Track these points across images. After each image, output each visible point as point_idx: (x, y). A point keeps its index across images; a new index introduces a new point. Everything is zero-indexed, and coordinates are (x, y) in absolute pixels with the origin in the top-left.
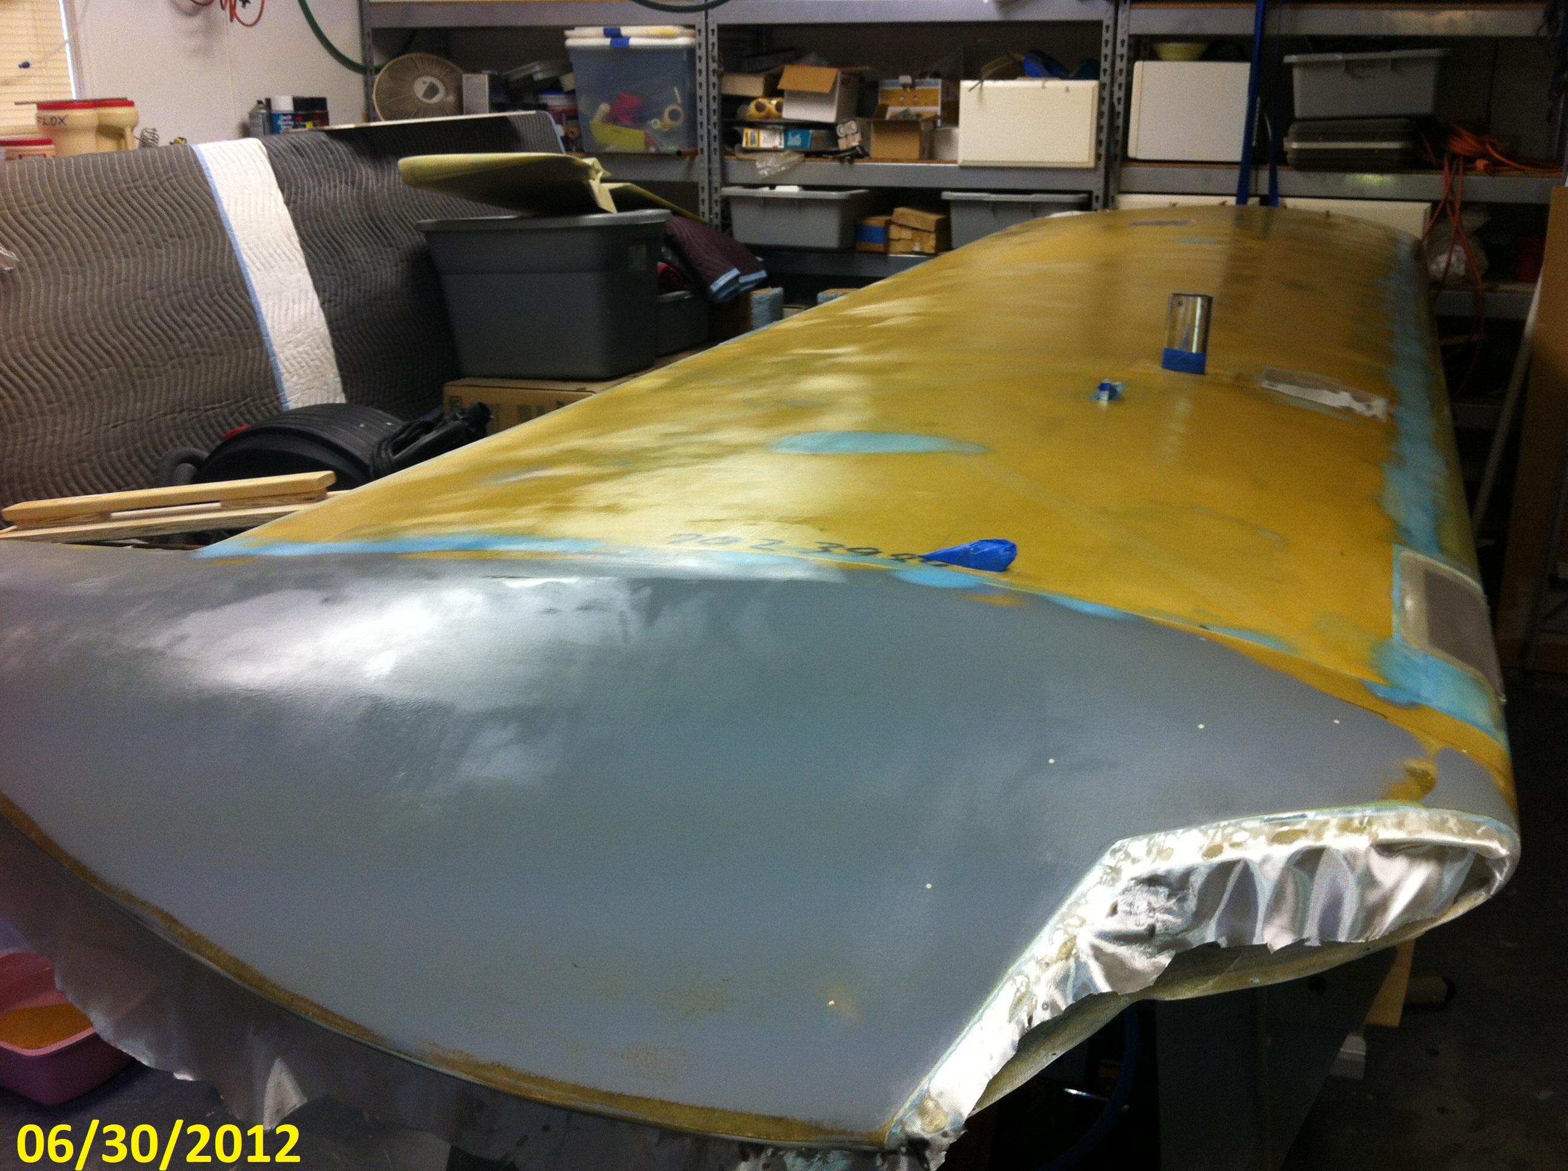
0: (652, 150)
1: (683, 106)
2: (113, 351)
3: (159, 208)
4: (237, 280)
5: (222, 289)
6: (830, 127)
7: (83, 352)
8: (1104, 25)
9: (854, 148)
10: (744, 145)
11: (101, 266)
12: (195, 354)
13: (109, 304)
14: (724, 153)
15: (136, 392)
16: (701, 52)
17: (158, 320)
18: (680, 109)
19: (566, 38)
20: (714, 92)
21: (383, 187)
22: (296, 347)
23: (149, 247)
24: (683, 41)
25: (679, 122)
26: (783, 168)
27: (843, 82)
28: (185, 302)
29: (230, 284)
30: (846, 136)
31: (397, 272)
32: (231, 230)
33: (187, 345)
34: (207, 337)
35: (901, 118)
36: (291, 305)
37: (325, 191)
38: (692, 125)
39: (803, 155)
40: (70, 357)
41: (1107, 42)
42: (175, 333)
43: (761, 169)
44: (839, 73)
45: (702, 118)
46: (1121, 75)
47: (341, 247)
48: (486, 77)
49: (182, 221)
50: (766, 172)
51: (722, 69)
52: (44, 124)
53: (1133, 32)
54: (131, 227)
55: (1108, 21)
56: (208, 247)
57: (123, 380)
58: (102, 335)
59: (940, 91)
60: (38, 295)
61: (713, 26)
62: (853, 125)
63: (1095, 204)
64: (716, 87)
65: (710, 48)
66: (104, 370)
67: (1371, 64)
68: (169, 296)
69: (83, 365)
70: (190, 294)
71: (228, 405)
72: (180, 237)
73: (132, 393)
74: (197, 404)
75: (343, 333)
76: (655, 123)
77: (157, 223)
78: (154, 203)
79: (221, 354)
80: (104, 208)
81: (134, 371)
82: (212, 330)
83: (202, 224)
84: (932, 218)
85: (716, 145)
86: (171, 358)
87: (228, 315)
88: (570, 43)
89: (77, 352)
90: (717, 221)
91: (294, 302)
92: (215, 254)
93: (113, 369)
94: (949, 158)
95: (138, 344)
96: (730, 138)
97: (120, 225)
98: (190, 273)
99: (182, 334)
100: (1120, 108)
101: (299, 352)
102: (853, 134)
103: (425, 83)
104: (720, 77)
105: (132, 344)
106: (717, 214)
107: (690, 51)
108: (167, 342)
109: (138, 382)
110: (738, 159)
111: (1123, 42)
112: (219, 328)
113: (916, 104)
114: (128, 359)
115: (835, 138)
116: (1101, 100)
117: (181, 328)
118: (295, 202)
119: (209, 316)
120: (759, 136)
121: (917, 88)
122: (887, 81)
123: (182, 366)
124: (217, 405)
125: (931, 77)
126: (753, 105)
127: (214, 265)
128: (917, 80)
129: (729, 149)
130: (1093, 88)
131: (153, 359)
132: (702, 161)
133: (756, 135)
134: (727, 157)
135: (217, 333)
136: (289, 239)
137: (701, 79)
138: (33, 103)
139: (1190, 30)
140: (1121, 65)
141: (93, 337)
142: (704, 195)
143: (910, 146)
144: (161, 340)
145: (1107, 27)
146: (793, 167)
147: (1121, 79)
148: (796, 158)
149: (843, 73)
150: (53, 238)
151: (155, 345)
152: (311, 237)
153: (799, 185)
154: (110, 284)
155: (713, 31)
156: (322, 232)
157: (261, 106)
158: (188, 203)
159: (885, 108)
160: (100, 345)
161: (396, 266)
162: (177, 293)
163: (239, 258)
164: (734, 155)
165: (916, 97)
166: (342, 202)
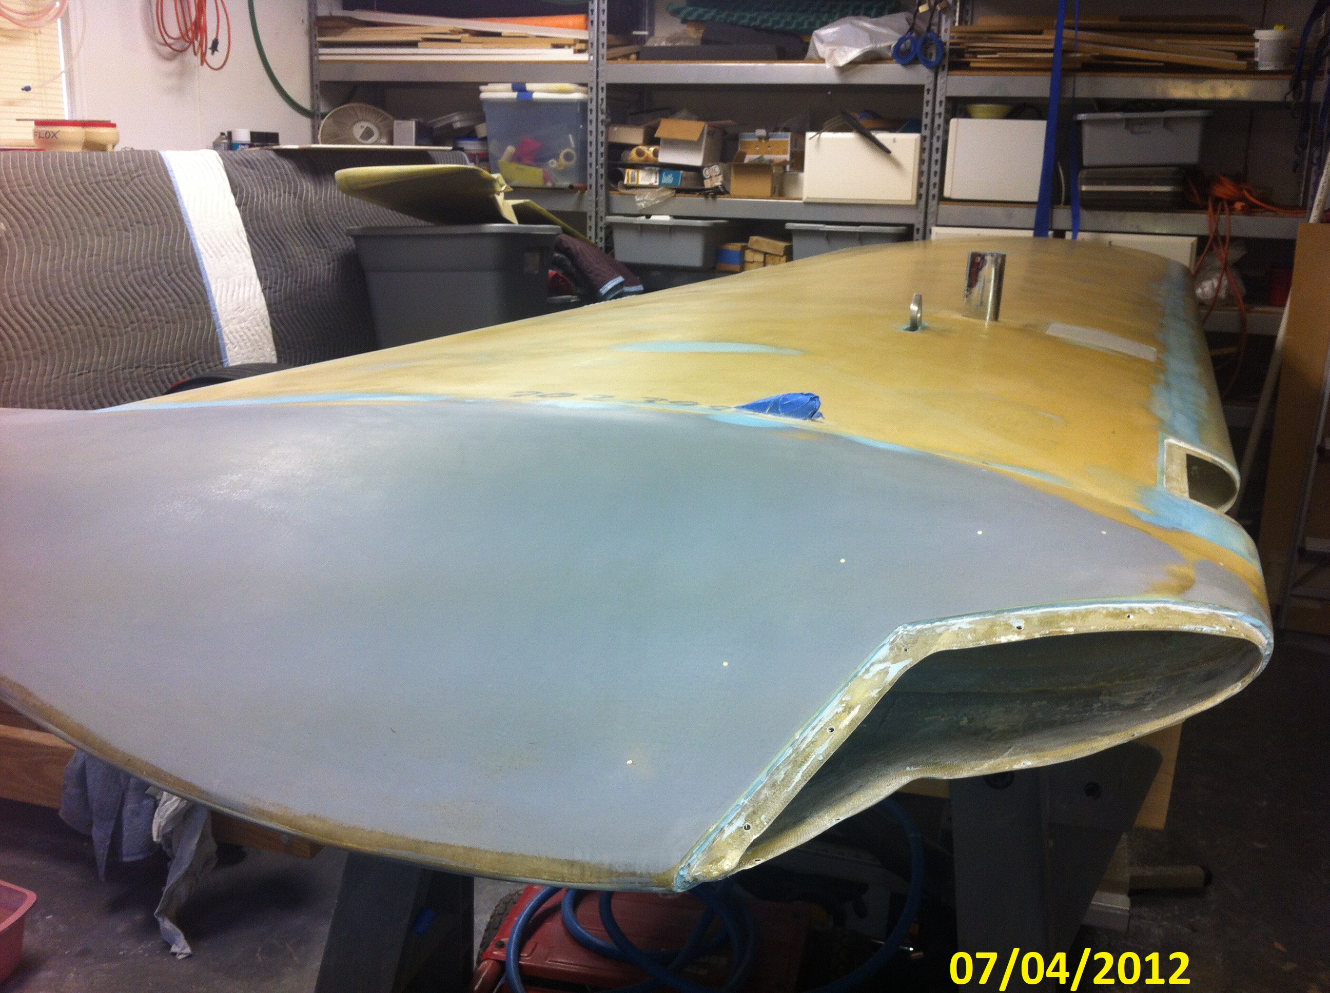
0: (549, 185)
1: (576, 149)
2: (82, 311)
3: (128, 198)
4: (192, 263)
5: (179, 269)
6: (698, 170)
7: (56, 310)
8: (926, 88)
9: (717, 187)
10: (625, 182)
11: (76, 240)
12: (153, 320)
13: (82, 272)
14: (609, 189)
15: (100, 347)
16: (592, 106)
17: (122, 290)
18: (573, 152)
19: (480, 92)
20: (602, 139)
21: (320, 199)
22: (239, 323)
23: (118, 229)
24: (577, 96)
25: (573, 162)
26: (658, 202)
27: (708, 133)
28: (146, 277)
29: (186, 266)
30: (711, 177)
31: (329, 269)
32: (189, 222)
33: (146, 312)
34: (163, 308)
35: (757, 162)
36: (237, 288)
37: (271, 198)
38: (583, 166)
39: (674, 191)
40: (45, 313)
41: (928, 102)
42: (137, 302)
43: (639, 202)
44: (706, 126)
45: (591, 160)
46: (939, 129)
47: (283, 245)
48: (414, 123)
49: (148, 211)
50: (643, 205)
51: (609, 120)
52: (40, 137)
53: (949, 94)
54: (104, 212)
55: (929, 85)
56: (168, 234)
57: (89, 336)
58: (73, 297)
59: (789, 142)
60: (22, 261)
61: (603, 84)
62: (716, 169)
63: (916, 236)
64: (604, 134)
65: (600, 102)
66: (74, 327)
67: (1146, 121)
68: (133, 270)
69: (56, 321)
70: (151, 271)
71: (178, 366)
72: (145, 224)
73: (96, 349)
74: (152, 362)
75: (280, 315)
76: (552, 163)
77: (126, 211)
78: (125, 194)
79: (174, 323)
80: (82, 194)
81: (100, 331)
82: (167, 302)
83: (164, 215)
84: (782, 245)
85: (602, 182)
86: (132, 322)
87: (183, 291)
88: (484, 96)
89: (52, 310)
90: (601, 244)
91: (239, 285)
92: (174, 240)
93: (82, 326)
94: (795, 196)
95: (104, 308)
96: (614, 176)
97: (95, 210)
98: (152, 254)
99: (141, 303)
100: (938, 157)
101: (242, 328)
102: (716, 176)
103: (362, 127)
104: (608, 126)
105: (99, 308)
106: (601, 238)
107: (583, 104)
108: (129, 308)
109: (102, 339)
110: (622, 194)
111: (941, 102)
112: (174, 301)
113: (769, 153)
114: (94, 319)
115: (701, 179)
116: (922, 150)
117: (142, 299)
118: (245, 204)
119: (166, 291)
120: (638, 174)
121: (770, 140)
122: (746, 134)
123: (141, 330)
124: (169, 364)
125: (782, 131)
126: (634, 151)
127: (172, 248)
128: (770, 134)
129: (613, 186)
130: (916, 140)
131: (116, 321)
132: (590, 195)
133: (636, 174)
134: (612, 192)
135: (172, 305)
136: (238, 234)
137: (592, 127)
138: (32, 120)
139: (997, 94)
140: (939, 121)
141: (66, 299)
142: (591, 223)
143: (763, 185)
144: (124, 307)
145: (928, 90)
146: (667, 200)
147: (939, 133)
148: (668, 193)
149: (709, 126)
150: (37, 215)
151: (118, 310)
152: (257, 235)
153: (670, 216)
154: (83, 257)
155: (602, 89)
156: (266, 230)
157: (224, 137)
158: (154, 197)
159: (743, 155)
160: (72, 306)
161: (329, 264)
162: (140, 269)
163: (194, 245)
164: (618, 191)
165: (769, 147)
166: (285, 209)
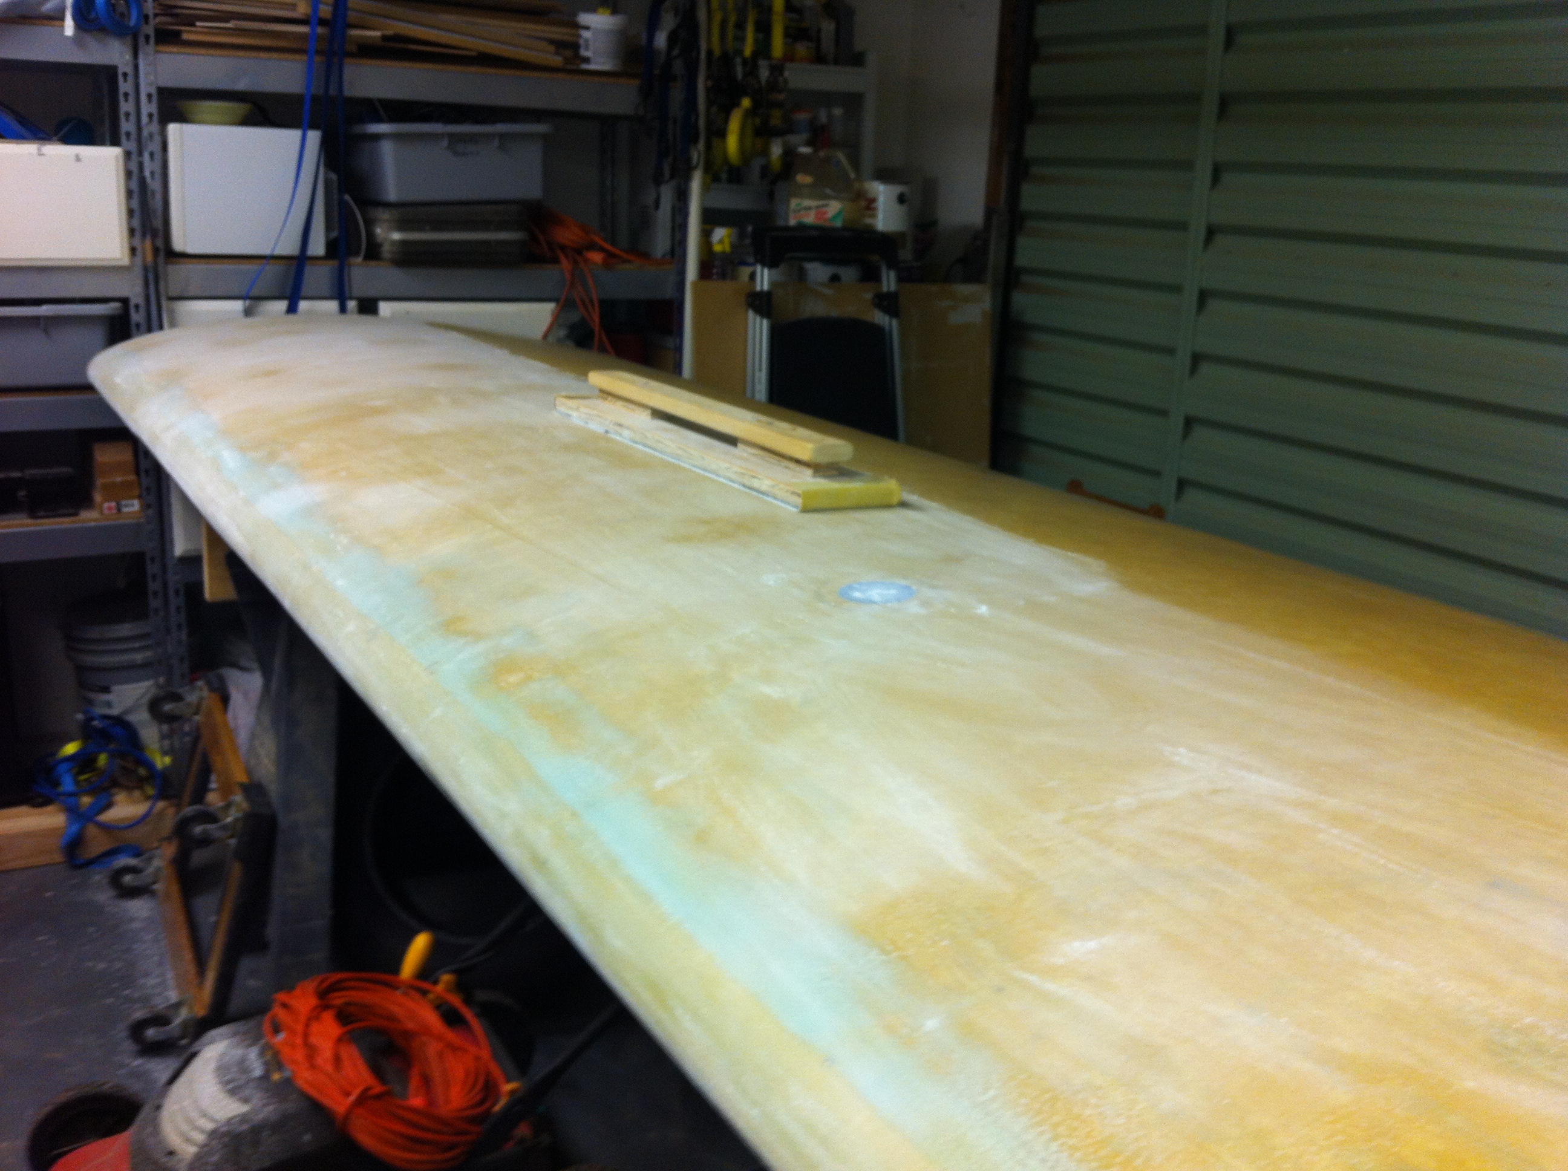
46: (150, 140)
53: (160, 83)
55: (124, 66)
100: (155, 185)
130: (116, 157)
140: (149, 127)
145: (125, 75)
147: (152, 146)
